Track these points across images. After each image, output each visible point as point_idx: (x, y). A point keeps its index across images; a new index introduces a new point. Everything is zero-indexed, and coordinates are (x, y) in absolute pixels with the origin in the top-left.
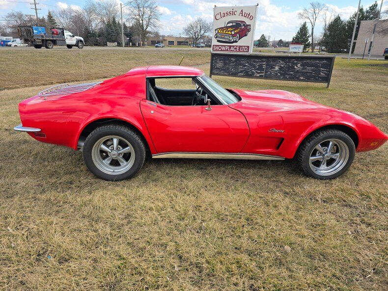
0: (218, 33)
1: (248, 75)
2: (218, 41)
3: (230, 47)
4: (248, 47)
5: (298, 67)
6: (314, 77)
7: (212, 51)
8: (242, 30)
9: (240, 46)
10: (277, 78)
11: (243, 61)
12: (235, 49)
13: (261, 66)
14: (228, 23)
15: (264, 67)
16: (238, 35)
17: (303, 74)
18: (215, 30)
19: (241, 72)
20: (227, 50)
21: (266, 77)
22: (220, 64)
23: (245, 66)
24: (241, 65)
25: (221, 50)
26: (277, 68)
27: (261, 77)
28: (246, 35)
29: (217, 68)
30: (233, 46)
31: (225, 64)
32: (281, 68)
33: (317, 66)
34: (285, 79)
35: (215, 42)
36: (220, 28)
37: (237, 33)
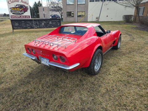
0: (12, 10)
1: (32, 28)
2: (13, 14)
3: (21, 16)
4: (29, 16)
5: (50, 23)
6: (56, 26)
7: (10, 18)
8: (25, 9)
9: (25, 16)
10: (44, 27)
11: (29, 22)
12: (23, 17)
13: (37, 23)
14: (16, 6)
15: (38, 24)
16: (23, 11)
17: (53, 25)
18: (10, 8)
19: (29, 27)
20: (19, 18)
21: (40, 28)
22: (17, 24)
23: (30, 24)
24: (28, 24)
25: (16, 18)
26: (43, 24)
27: (38, 28)
28: (27, 11)
29: (16, 26)
30: (22, 16)
31: (19, 24)
32: (45, 24)
33: (56, 22)
34: (47, 28)
35: (11, 14)
36: (12, 8)
37: (22, 10)
